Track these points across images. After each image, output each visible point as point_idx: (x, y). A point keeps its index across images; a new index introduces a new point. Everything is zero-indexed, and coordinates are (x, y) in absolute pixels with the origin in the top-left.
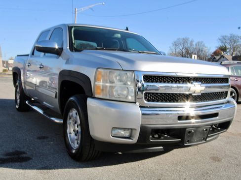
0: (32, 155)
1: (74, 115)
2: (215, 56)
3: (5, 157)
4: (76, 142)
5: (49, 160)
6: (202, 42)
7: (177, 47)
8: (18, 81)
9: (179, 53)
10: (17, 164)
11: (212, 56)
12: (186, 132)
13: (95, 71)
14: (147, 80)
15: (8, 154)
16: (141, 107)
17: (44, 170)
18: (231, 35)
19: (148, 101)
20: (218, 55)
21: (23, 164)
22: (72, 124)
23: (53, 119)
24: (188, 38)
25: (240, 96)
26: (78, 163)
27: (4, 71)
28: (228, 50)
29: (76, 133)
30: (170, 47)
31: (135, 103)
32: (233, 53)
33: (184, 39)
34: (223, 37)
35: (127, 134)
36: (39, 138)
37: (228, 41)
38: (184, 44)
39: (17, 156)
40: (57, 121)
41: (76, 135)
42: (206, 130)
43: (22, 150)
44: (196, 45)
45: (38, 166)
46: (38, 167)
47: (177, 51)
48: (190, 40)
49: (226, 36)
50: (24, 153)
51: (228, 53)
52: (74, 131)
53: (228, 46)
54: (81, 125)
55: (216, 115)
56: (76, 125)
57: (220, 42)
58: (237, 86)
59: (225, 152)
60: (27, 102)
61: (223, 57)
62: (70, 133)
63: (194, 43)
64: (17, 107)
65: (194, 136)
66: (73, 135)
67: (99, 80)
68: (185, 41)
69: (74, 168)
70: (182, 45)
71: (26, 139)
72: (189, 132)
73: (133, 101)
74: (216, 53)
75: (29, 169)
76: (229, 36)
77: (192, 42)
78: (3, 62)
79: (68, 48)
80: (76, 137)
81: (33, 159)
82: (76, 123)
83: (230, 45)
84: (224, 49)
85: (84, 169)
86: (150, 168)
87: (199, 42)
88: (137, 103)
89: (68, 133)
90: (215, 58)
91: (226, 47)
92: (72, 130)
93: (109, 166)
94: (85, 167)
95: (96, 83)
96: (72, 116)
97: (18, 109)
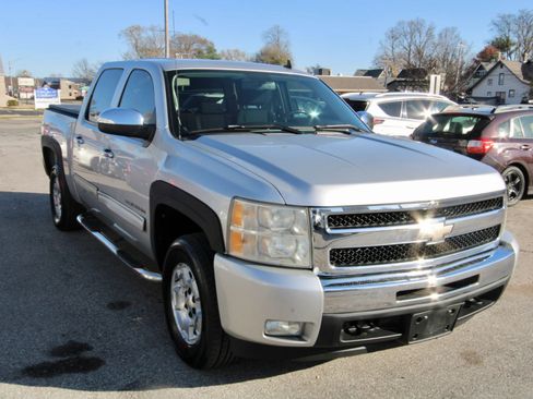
0: (103, 352)
1: (187, 277)
2: (483, 64)
3: (52, 360)
4: (191, 330)
5: (138, 366)
6: (454, 29)
7: (396, 42)
8: (55, 167)
9: (400, 56)
10: (79, 376)
11: (476, 61)
12: (413, 320)
13: (229, 203)
14: (334, 223)
15: (56, 352)
16: (322, 277)
17: (132, 392)
18: (522, 12)
19: (338, 264)
20: (489, 61)
21: (90, 376)
22: (181, 292)
23: (140, 271)
24: (423, 21)
25: (531, 183)
26: (197, 374)
27: (11, 103)
28: (512, 48)
29: (192, 313)
30: (380, 43)
31: (312, 270)
32: (523, 56)
33: (412, 23)
34: (503, 18)
35: (295, 330)
36: (112, 306)
37: (514, 27)
38: (412, 34)
39: (75, 356)
40: (148, 276)
41: (190, 315)
42: (453, 311)
43: (83, 340)
44: (440, 35)
45: (119, 380)
46: (120, 384)
47: (397, 50)
48: (427, 25)
49: (509, 16)
50: (86, 347)
51: (513, 55)
52: (186, 306)
53: (513, 38)
54: (202, 298)
55: (474, 279)
56: (191, 297)
57: (496, 29)
58: (527, 160)
59: (491, 338)
60: (79, 219)
61: (500, 64)
62: (178, 309)
63: (436, 33)
64: (57, 221)
65: (428, 326)
66: (184, 315)
67: (239, 223)
68: (415, 27)
69: (191, 386)
70: (408, 37)
71: (86, 310)
72: (419, 319)
73: (308, 265)
74: (485, 56)
75: (104, 390)
76: (517, 14)
77: (430, 29)
78: (7, 80)
79: (167, 126)
80: (191, 321)
81: (107, 362)
82: (190, 291)
83: (519, 37)
84: (503, 45)
85: (210, 388)
86: (339, 385)
87: (447, 30)
88: (316, 270)
89: (173, 307)
90: (481, 68)
91: (508, 40)
92: (182, 305)
93: (259, 380)
94: (211, 384)
95: (232, 228)
96: (182, 275)
97: (59, 226)
